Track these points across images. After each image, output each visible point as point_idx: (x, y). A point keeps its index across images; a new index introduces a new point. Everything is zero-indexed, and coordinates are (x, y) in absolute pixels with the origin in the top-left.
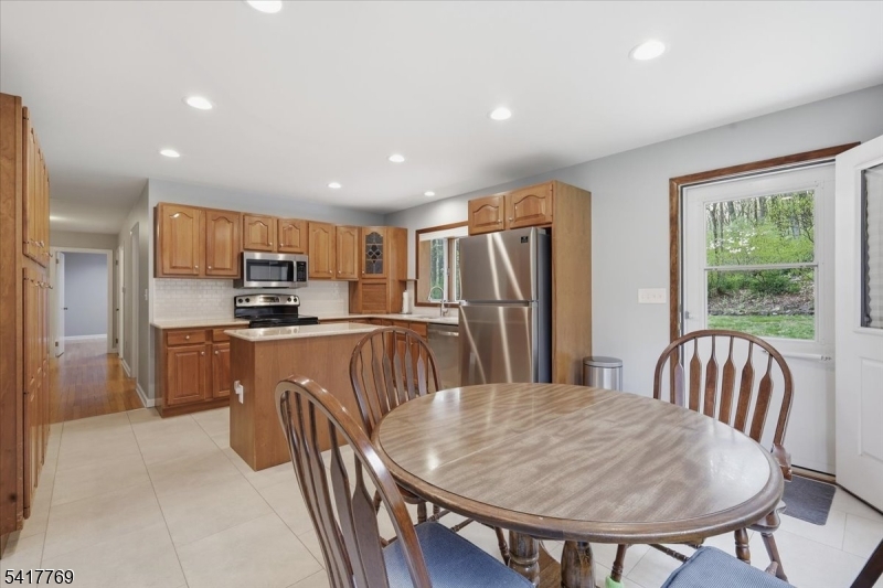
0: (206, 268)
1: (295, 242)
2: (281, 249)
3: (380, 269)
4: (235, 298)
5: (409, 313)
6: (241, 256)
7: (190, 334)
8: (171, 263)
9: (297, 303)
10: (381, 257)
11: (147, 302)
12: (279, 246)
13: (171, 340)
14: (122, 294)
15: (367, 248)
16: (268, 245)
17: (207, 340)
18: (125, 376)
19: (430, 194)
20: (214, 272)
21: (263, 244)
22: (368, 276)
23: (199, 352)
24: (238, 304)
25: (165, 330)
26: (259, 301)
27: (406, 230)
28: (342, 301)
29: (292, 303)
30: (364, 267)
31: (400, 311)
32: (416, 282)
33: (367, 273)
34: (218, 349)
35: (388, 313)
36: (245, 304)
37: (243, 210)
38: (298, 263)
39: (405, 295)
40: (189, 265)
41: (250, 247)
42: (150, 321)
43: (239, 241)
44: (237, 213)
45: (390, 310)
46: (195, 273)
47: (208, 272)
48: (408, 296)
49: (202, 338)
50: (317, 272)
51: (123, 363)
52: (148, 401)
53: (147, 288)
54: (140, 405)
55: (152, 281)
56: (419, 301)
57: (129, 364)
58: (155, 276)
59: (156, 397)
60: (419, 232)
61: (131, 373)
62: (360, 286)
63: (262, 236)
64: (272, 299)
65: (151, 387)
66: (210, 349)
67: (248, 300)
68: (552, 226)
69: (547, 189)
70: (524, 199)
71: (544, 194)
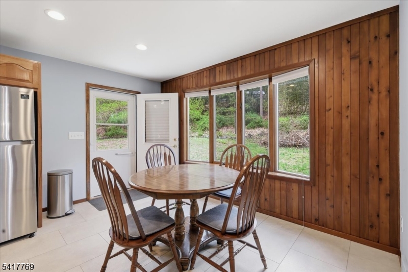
68: (38, 91)
69: (34, 66)
70: (6, 63)
71: (31, 69)
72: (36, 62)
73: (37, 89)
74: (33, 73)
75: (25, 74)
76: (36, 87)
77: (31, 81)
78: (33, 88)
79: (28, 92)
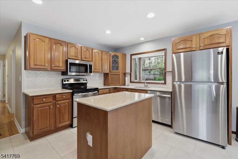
0: (51, 66)
1: (88, 57)
2: (83, 59)
3: (117, 68)
4: (62, 80)
5: (128, 86)
6: (67, 61)
7: (45, 98)
8: (34, 63)
9: (87, 82)
10: (118, 64)
11: (21, 82)
12: (82, 58)
13: (36, 101)
14: (7, 78)
15: (113, 60)
16: (78, 57)
17: (53, 100)
18: (9, 113)
19: (142, 39)
20: (54, 68)
21: (75, 56)
22: (112, 71)
23: (49, 106)
24: (64, 83)
25: (32, 97)
26: (72, 81)
27: (126, 54)
28: (102, 81)
29: (85, 82)
30: (111, 68)
31: (124, 84)
32: (131, 74)
33: (112, 70)
34: (58, 104)
35: (120, 85)
36: (67, 82)
37: (67, 41)
38: (89, 65)
39: (126, 78)
40: (43, 64)
41: (70, 57)
42: (23, 91)
43: (66, 54)
44: (65, 42)
45: (121, 84)
46: (46, 68)
47: (52, 68)
48: (127, 79)
49: (51, 100)
50: (95, 69)
51: (8, 106)
52: (21, 130)
53: (21, 75)
54: (17, 132)
55: (23, 71)
56: (132, 81)
57: (10, 106)
58: (25, 69)
59: (26, 127)
60: (131, 55)
61: (11, 112)
62: (110, 75)
63: (75, 53)
64: (77, 80)
65: (23, 123)
66: (55, 105)
67: (68, 81)
68: (230, 47)
69: (227, 31)
70: (210, 36)
71: (225, 33)
72: (228, 27)
73: (229, 46)
74: (226, 36)
75: (221, 38)
76: (228, 45)
77: (224, 42)
78: (226, 46)
79: (223, 50)
